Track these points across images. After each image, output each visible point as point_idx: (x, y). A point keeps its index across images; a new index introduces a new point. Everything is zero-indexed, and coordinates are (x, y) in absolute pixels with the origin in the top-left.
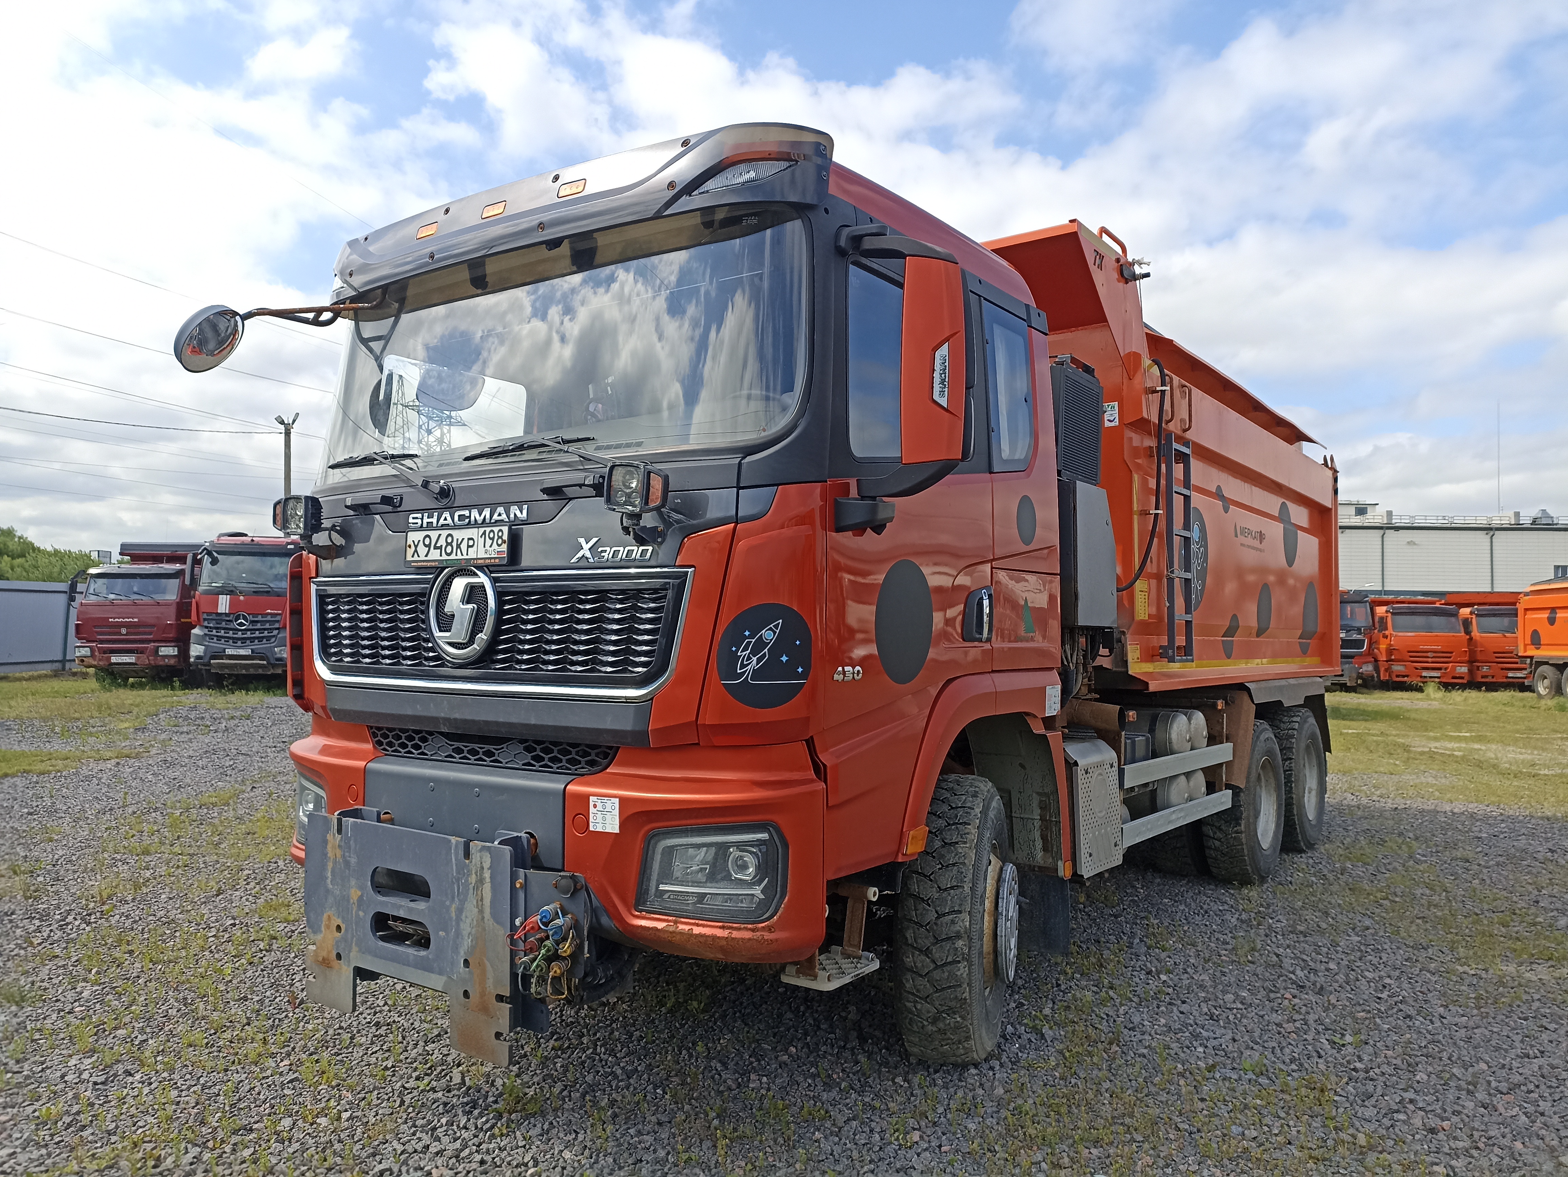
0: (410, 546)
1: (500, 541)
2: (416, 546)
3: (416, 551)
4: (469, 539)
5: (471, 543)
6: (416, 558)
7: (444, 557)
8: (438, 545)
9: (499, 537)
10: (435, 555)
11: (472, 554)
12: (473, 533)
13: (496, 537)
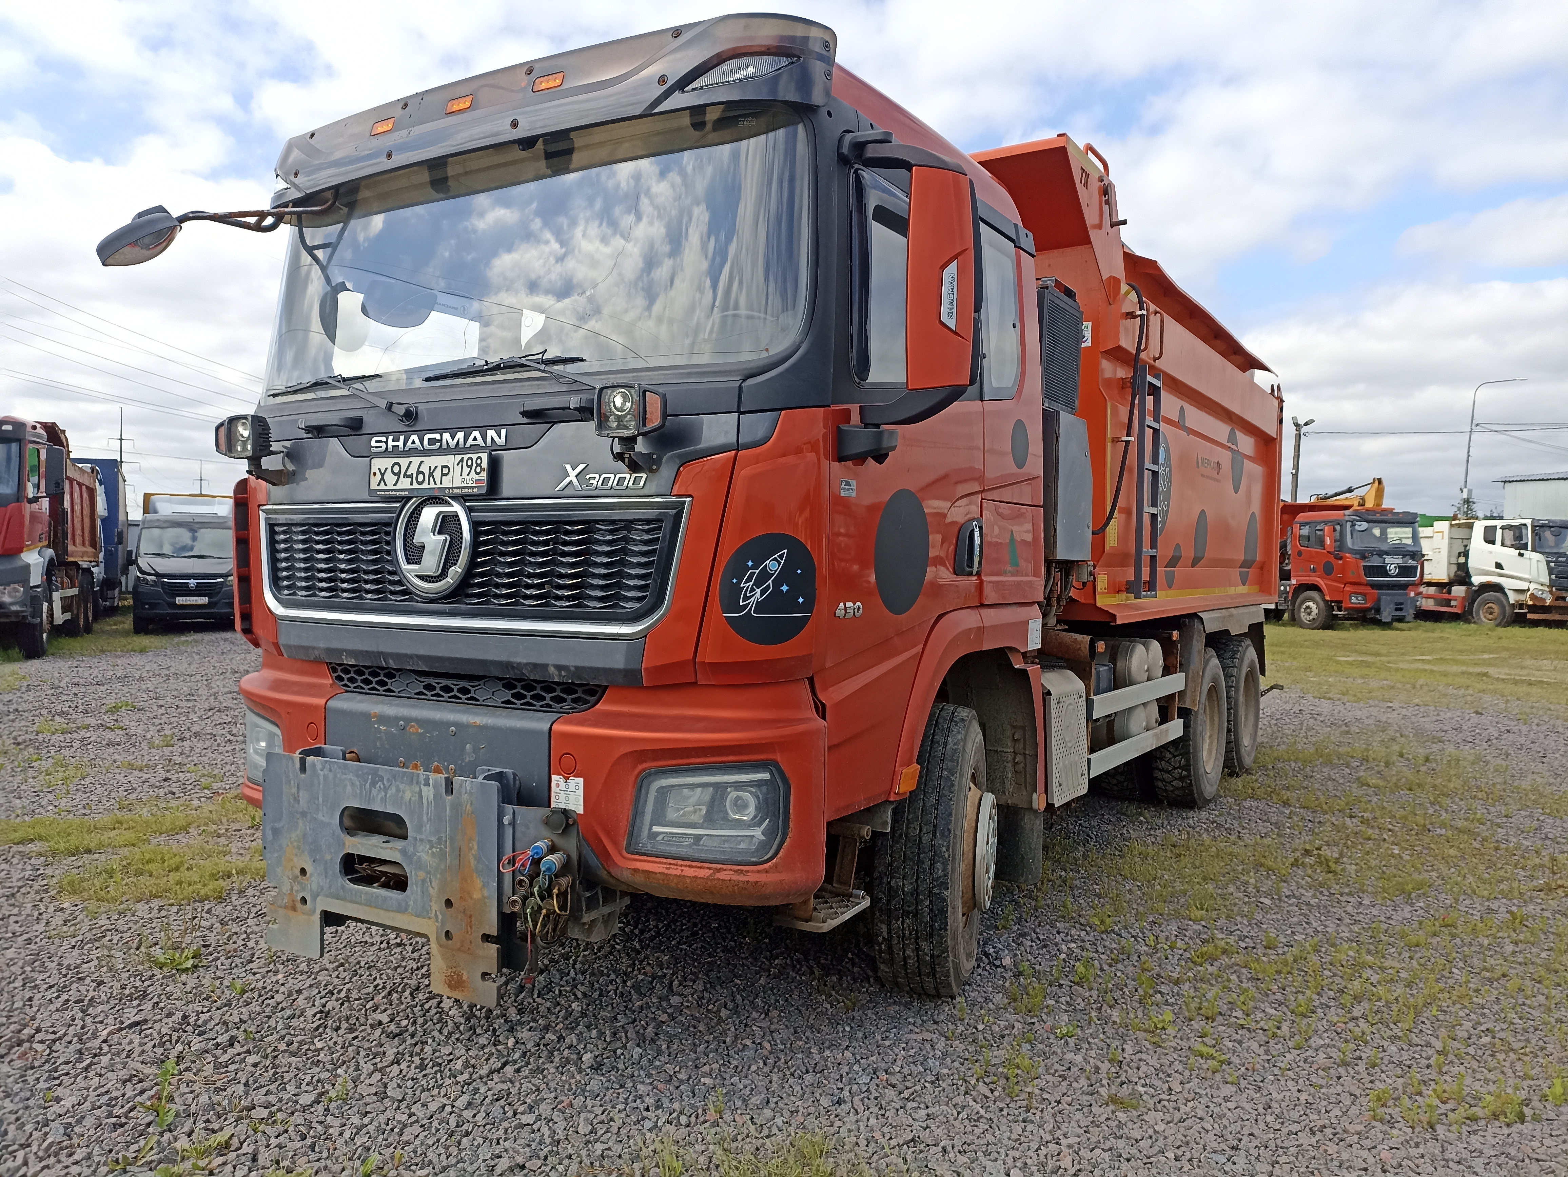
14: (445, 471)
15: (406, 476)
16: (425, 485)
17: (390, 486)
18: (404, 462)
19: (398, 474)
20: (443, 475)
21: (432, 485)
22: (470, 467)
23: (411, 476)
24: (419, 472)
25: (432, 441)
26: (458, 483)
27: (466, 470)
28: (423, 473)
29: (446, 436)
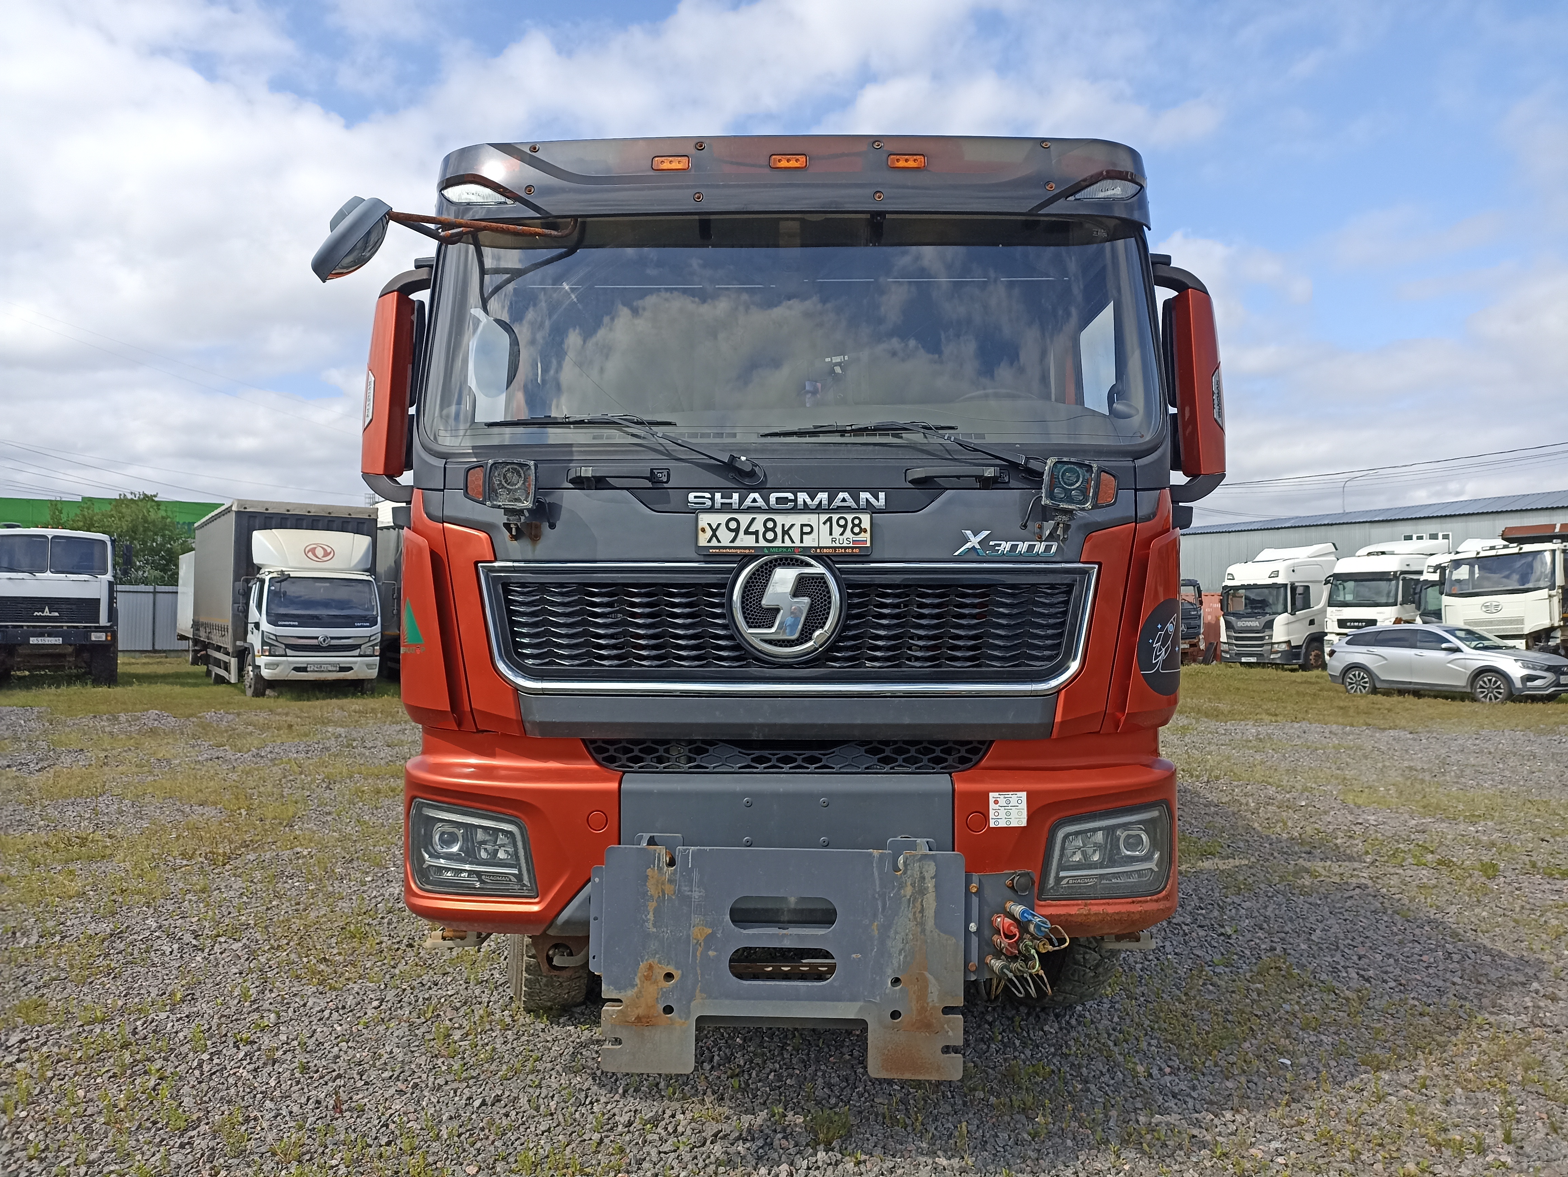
0: (703, 530)
1: (856, 530)
2: (714, 531)
3: (714, 535)
4: (802, 526)
5: (807, 529)
6: (714, 543)
7: (762, 543)
8: (751, 530)
9: (854, 525)
10: (748, 541)
11: (809, 541)
12: (811, 519)
13: (850, 525)
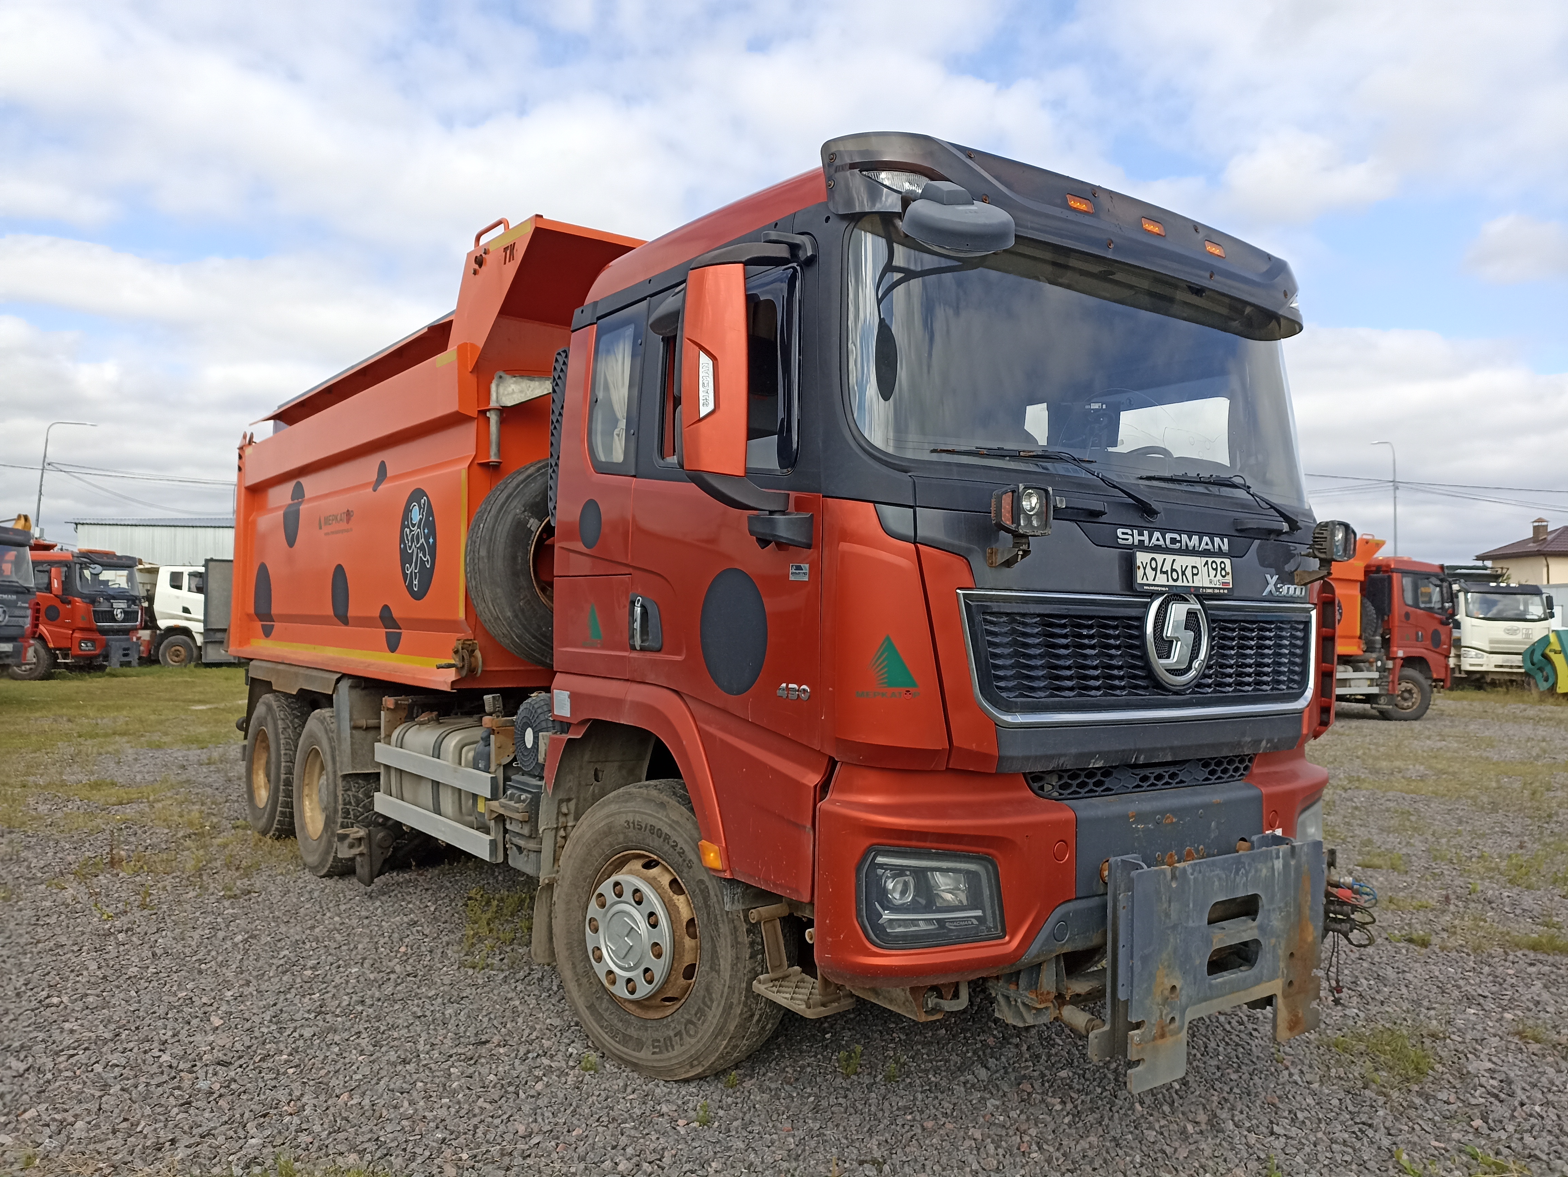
14: (1195, 571)
15: (1162, 572)
16: (1179, 583)
17: (1150, 582)
18: (1160, 557)
19: (1155, 569)
20: (1193, 575)
21: (1185, 584)
22: (1216, 569)
23: (1166, 573)
24: (1173, 570)
25: (1173, 540)
26: (1207, 584)
27: (1212, 573)
28: (1176, 570)
29: (1185, 537)
